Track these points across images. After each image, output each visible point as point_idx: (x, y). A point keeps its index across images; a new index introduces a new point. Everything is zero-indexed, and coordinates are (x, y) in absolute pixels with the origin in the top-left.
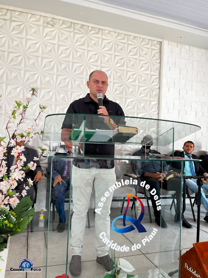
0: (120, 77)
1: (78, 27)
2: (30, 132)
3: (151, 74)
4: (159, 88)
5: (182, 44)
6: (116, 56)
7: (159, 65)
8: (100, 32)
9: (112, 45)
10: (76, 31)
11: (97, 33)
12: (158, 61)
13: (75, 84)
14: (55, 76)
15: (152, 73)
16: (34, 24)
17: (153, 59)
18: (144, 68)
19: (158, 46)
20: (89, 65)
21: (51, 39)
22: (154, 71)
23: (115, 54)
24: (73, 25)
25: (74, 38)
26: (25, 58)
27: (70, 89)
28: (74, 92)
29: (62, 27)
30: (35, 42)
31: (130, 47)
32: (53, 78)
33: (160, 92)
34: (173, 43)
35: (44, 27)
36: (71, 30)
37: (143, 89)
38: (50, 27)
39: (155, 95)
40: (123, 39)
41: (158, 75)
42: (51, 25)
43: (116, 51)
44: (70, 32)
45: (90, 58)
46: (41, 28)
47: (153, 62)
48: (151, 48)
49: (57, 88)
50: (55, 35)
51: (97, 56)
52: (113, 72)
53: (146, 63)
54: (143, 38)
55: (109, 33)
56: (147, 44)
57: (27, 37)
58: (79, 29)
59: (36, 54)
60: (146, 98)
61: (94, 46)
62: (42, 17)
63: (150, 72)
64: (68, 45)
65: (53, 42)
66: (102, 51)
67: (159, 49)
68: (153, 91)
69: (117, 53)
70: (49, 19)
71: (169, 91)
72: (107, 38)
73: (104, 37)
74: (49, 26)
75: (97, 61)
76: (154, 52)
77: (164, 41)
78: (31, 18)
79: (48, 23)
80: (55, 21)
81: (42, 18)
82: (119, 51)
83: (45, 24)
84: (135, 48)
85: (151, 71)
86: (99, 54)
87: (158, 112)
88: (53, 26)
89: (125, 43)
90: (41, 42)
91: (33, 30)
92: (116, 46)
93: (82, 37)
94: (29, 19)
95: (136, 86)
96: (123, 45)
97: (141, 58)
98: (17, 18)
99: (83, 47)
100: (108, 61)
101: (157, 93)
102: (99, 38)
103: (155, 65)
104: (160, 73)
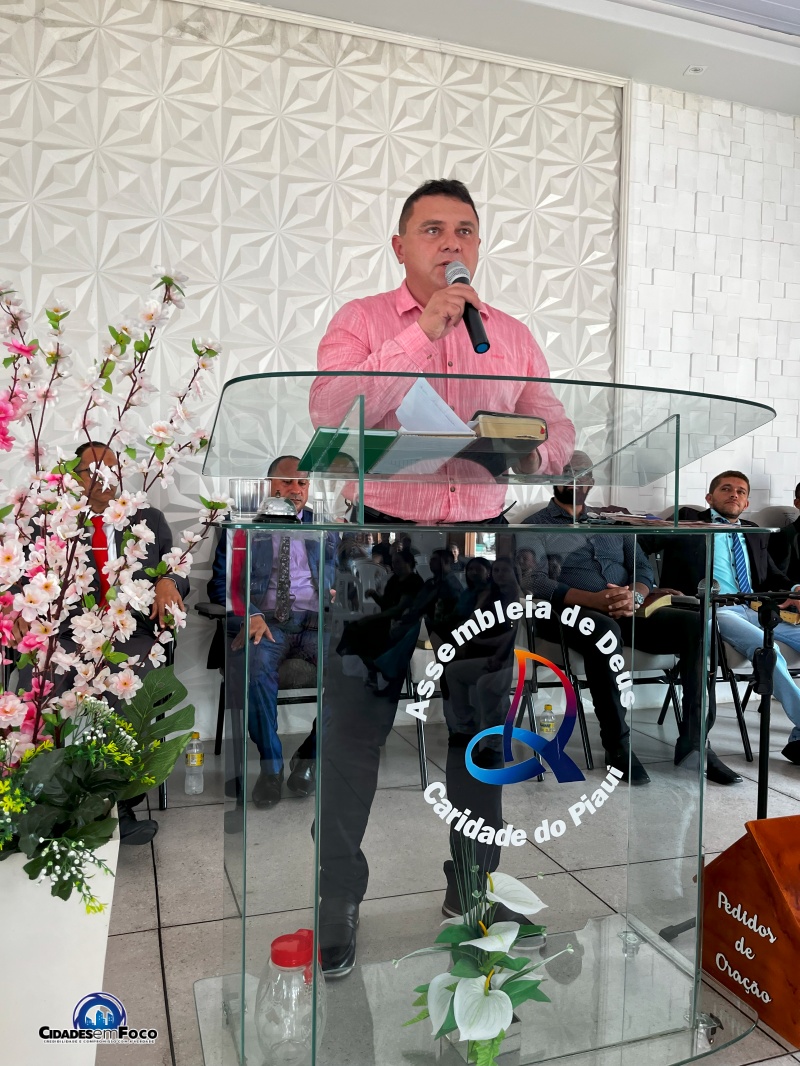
1: (298, 37)
2: (166, 442)
3: (582, 215)
4: (616, 271)
5: (701, 97)
6: (447, 148)
7: (616, 178)
8: (386, 57)
9: (433, 106)
10: (292, 54)
11: (375, 59)
12: (612, 165)
13: (295, 262)
14: (217, 236)
15: (589, 213)
16: (129, 33)
17: (588, 159)
18: (557, 193)
19: (611, 106)
20: (347, 188)
21: (196, 90)
22: (594, 207)
23: (443, 141)
24: (278, 32)
25: (283, 82)
26: (101, 169)
27: (277, 285)
28: (293, 294)
29: (238, 39)
30: (137, 101)
31: (503, 111)
32: (209, 244)
33: (620, 287)
34: (667, 91)
35: (170, 42)
36: (274, 48)
37: (554, 276)
38: (190, 43)
39: (602, 298)
40: (476, 79)
41: (610, 218)
42: (193, 32)
43: (450, 128)
44: (270, 58)
45: (350, 162)
46: (157, 46)
47: (589, 169)
48: (585, 112)
49: (227, 279)
50: (212, 73)
51: (375, 151)
53: (565, 175)
54: (552, 75)
55: (419, 58)
56: (569, 98)
57: (105, 86)
58: (304, 45)
59: (141, 150)
60: (564, 312)
61: (362, 112)
63: (581, 211)
64: (263, 111)
65: (204, 99)
66: (396, 129)
67: (612, 117)
68: (591, 283)
69: (450, 139)
70: (188, 11)
71: (653, 283)
72: (412, 78)
73: (400, 74)
74: (187, 37)
75: (374, 171)
76: (595, 127)
77: (634, 84)
78: (116, 7)
79: (182, 28)
80: (208, 16)
81: (160, 8)
82: (460, 128)
83: (173, 32)
84: (520, 114)
85: (583, 207)
86: (381, 143)
87: (610, 363)
88: (200, 36)
89: (481, 98)
90: (157, 102)
91: (127, 57)
92: (448, 110)
93: (317, 78)
94: (110, 14)
95: (525, 264)
96: (473, 104)
97: (546, 155)
98: (65, 12)
99: (321, 118)
100: (418, 169)
101: (609, 291)
102: (379, 79)
103: (597, 180)
104: (618, 211)
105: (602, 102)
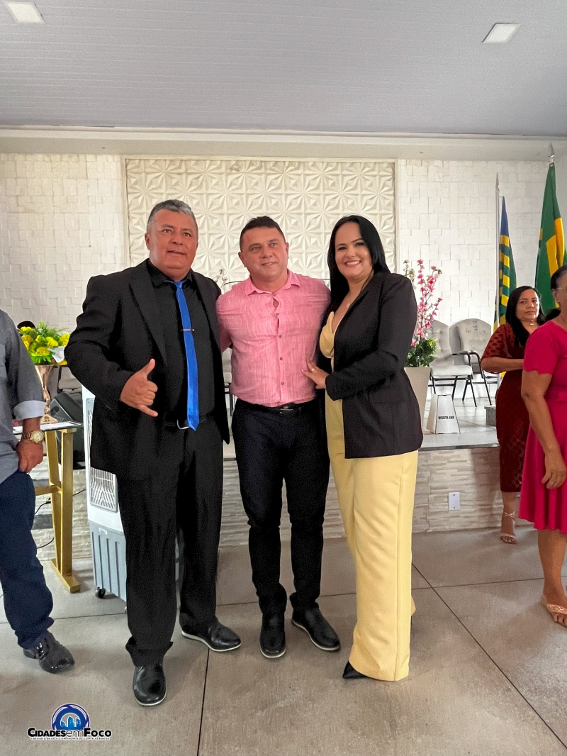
1: (270, 165)
4: (395, 232)
7: (393, 197)
8: (302, 167)
9: (320, 181)
10: (269, 171)
11: (297, 169)
12: (392, 192)
15: (383, 211)
16: (214, 173)
18: (369, 206)
19: (391, 170)
20: (289, 215)
21: (237, 189)
22: (385, 209)
24: (263, 164)
26: (208, 220)
29: (250, 169)
30: (218, 196)
31: (347, 179)
33: (397, 238)
34: (414, 161)
35: (228, 174)
36: (263, 170)
38: (234, 174)
39: (390, 243)
41: (392, 212)
42: (235, 169)
43: (326, 187)
44: (262, 174)
45: (290, 205)
46: (224, 176)
47: (382, 195)
50: (242, 182)
51: (299, 200)
53: (372, 198)
54: (365, 163)
55: (314, 165)
56: (373, 170)
57: (208, 192)
58: (273, 168)
59: (220, 211)
61: (294, 188)
62: (224, 162)
65: (239, 191)
66: (306, 191)
70: (233, 163)
72: (311, 172)
73: (307, 172)
74: (234, 171)
75: (299, 207)
76: (384, 179)
78: (210, 165)
79: (231, 169)
80: (240, 163)
81: (224, 164)
83: (228, 171)
84: (353, 179)
85: (380, 210)
88: (238, 170)
90: (224, 195)
91: (214, 181)
92: (325, 182)
93: (277, 178)
94: (208, 168)
96: (334, 178)
98: (193, 169)
99: (280, 192)
100: (315, 204)
102: (299, 175)
103: (385, 199)
104: (394, 209)
105: (386, 169)
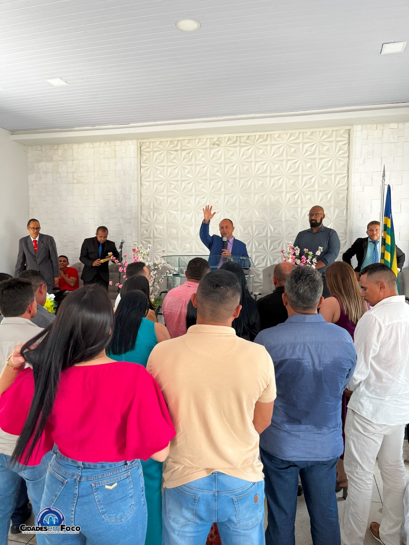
0: (294, 184)
1: (244, 139)
3: (335, 173)
4: (348, 189)
7: (347, 159)
8: (269, 139)
10: (242, 144)
11: (265, 140)
12: (346, 155)
14: (222, 196)
15: (337, 172)
16: (201, 149)
18: (325, 167)
19: (347, 136)
20: (257, 178)
24: (238, 139)
25: (240, 152)
28: (242, 209)
29: (228, 143)
30: (203, 166)
32: (220, 199)
33: (349, 194)
34: (369, 126)
37: (324, 194)
39: (342, 198)
41: (346, 172)
43: (289, 154)
46: (208, 150)
47: (338, 158)
50: (221, 154)
51: (266, 166)
52: (285, 181)
55: (279, 137)
56: (330, 136)
57: (196, 163)
58: (246, 141)
59: (204, 177)
60: (328, 204)
61: (262, 156)
62: (208, 140)
63: (335, 171)
64: (234, 161)
65: (219, 161)
66: (271, 158)
67: (347, 139)
68: (339, 194)
70: (215, 140)
71: (363, 191)
72: (277, 143)
74: (215, 146)
75: (265, 171)
76: (340, 144)
77: (355, 126)
78: (198, 143)
79: (214, 144)
80: (220, 139)
82: (292, 154)
86: (267, 163)
88: (219, 145)
89: (299, 143)
90: (208, 165)
91: (201, 155)
92: (288, 150)
94: (197, 145)
95: (314, 191)
96: (296, 146)
98: (186, 146)
99: (250, 160)
100: (279, 168)
101: (345, 196)
103: (340, 161)
104: (348, 169)
105: (343, 135)
